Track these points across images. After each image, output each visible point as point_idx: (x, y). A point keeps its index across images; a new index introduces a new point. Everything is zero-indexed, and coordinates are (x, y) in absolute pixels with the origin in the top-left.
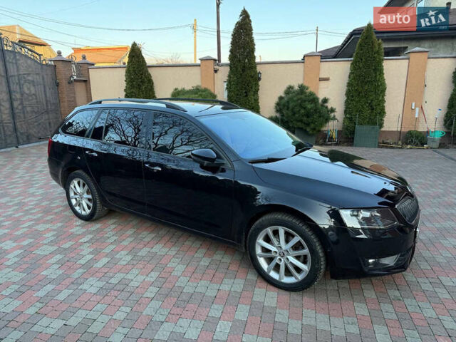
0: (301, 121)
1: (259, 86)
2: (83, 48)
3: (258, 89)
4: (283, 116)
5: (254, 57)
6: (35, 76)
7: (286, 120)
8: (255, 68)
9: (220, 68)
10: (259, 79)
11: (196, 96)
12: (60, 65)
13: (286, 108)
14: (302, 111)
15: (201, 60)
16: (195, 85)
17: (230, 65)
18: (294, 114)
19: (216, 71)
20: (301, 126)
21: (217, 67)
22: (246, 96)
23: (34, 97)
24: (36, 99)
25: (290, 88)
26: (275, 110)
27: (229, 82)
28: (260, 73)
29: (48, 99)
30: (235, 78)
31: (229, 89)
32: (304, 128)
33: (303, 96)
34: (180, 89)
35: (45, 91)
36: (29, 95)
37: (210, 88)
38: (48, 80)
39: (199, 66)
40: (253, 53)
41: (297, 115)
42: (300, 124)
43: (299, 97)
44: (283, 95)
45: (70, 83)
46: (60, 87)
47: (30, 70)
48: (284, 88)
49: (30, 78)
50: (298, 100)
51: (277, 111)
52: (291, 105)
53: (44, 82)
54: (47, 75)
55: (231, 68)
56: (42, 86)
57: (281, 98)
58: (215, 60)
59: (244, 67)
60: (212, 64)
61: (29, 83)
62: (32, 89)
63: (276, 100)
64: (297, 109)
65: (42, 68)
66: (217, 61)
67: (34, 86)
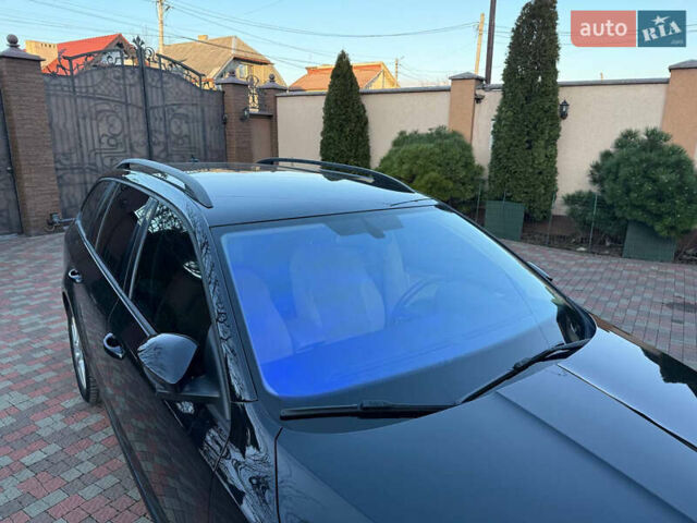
0: (643, 208)
1: (560, 129)
2: (319, 67)
3: (558, 136)
4: (603, 191)
5: (556, 73)
6: (190, 108)
7: (609, 202)
8: (555, 93)
9: (487, 94)
10: (564, 116)
11: (432, 145)
12: (230, 91)
13: (611, 177)
14: (648, 187)
15: (454, 79)
16: (435, 126)
17: (503, 88)
18: (628, 191)
19: (478, 100)
20: (641, 219)
21: (480, 92)
22: (530, 148)
23: (186, 140)
24: (190, 143)
25: (629, 135)
26: (588, 179)
27: (498, 119)
28: (565, 104)
29: (208, 143)
30: (509, 113)
31: (496, 134)
32: (650, 224)
33: (653, 155)
34: (409, 131)
35: (204, 131)
36: (178, 137)
37: (464, 130)
38: (211, 113)
39: (447, 90)
40: (554, 63)
41: (634, 195)
42: (638, 214)
43: (644, 155)
44: (612, 150)
45: (243, 119)
46: (228, 126)
47: (183, 98)
48: (616, 134)
49: (181, 111)
50: (642, 161)
51: (594, 181)
52: (624, 172)
53: (203, 117)
54: (209, 106)
55: (504, 94)
56: (200, 124)
57: (606, 155)
58: (479, 80)
59: (530, 91)
60: (473, 87)
61: (180, 119)
62: (185, 128)
63: (595, 158)
64: (634, 182)
65: (202, 96)
66: (483, 82)
67: (187, 122)
